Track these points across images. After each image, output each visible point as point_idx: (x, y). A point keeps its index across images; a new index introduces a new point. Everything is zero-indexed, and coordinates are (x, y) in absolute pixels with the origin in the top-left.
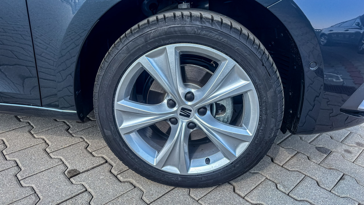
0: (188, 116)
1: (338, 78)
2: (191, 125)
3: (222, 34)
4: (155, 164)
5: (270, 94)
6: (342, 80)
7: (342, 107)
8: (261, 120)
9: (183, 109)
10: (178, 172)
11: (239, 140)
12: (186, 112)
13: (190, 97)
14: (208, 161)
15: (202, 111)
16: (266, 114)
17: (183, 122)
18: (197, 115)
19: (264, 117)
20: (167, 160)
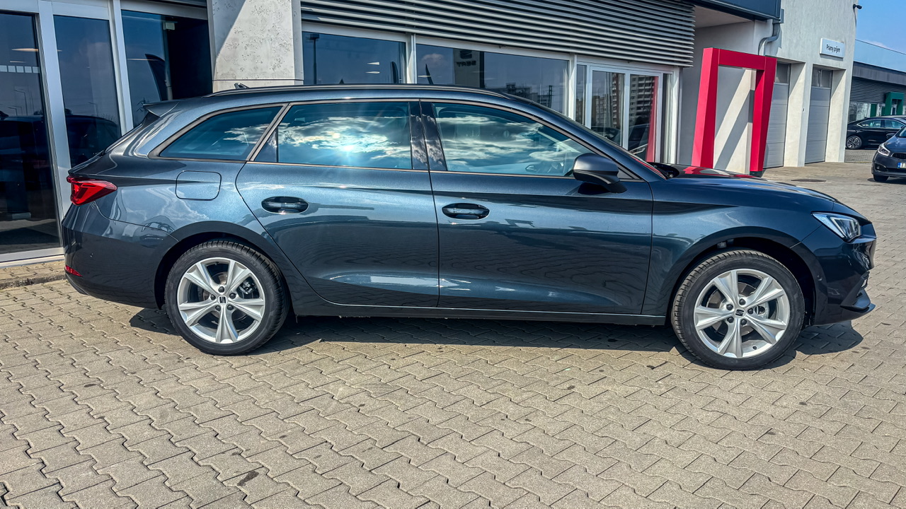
0: (741, 315)
1: (835, 292)
2: (744, 322)
3: (764, 262)
4: (719, 351)
5: (796, 296)
6: (838, 294)
7: (842, 305)
8: (791, 314)
9: (738, 310)
10: (736, 357)
11: (778, 329)
12: (740, 313)
13: (742, 302)
14: (755, 348)
15: (750, 312)
16: (794, 309)
17: (737, 320)
18: (747, 314)
19: (793, 312)
20: (727, 349)
